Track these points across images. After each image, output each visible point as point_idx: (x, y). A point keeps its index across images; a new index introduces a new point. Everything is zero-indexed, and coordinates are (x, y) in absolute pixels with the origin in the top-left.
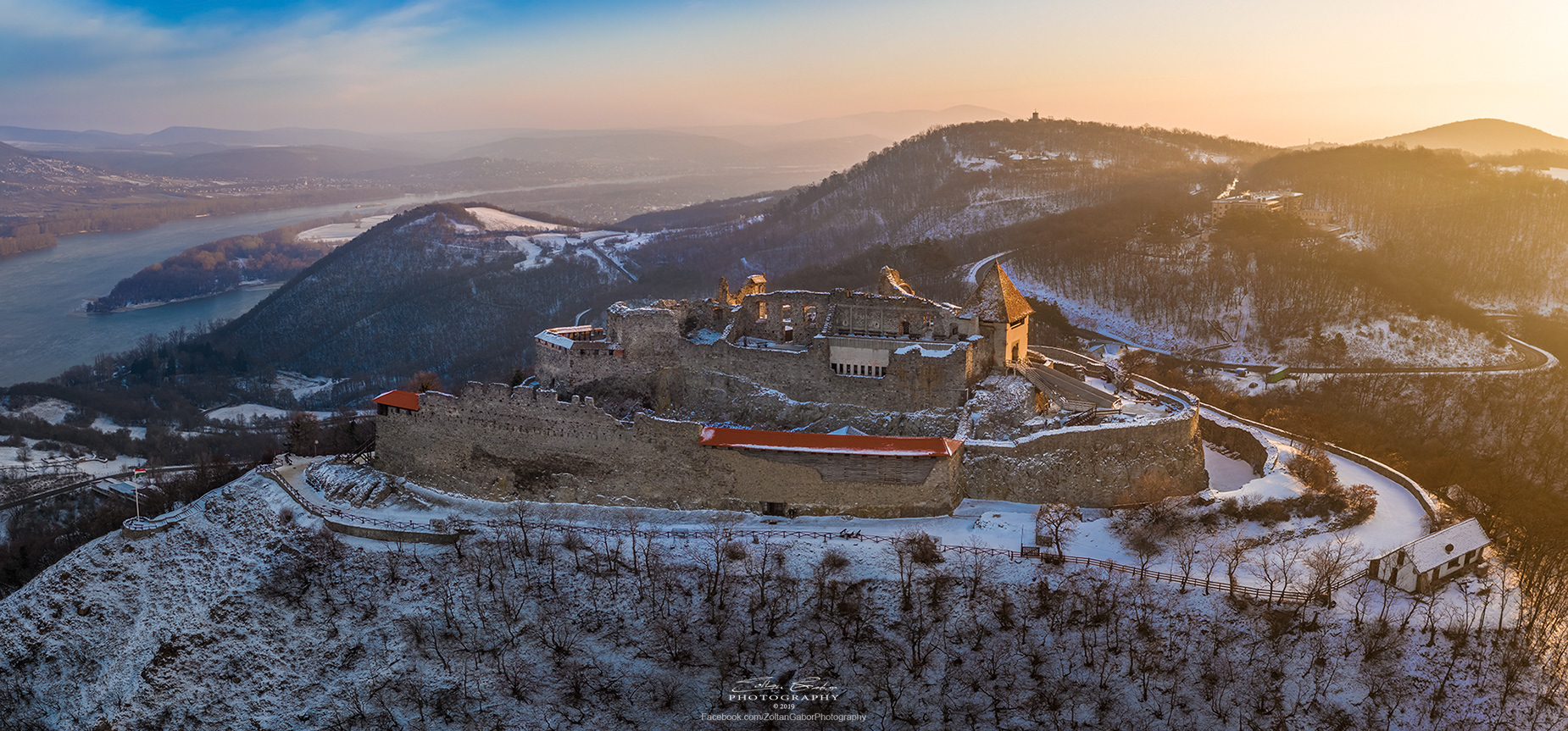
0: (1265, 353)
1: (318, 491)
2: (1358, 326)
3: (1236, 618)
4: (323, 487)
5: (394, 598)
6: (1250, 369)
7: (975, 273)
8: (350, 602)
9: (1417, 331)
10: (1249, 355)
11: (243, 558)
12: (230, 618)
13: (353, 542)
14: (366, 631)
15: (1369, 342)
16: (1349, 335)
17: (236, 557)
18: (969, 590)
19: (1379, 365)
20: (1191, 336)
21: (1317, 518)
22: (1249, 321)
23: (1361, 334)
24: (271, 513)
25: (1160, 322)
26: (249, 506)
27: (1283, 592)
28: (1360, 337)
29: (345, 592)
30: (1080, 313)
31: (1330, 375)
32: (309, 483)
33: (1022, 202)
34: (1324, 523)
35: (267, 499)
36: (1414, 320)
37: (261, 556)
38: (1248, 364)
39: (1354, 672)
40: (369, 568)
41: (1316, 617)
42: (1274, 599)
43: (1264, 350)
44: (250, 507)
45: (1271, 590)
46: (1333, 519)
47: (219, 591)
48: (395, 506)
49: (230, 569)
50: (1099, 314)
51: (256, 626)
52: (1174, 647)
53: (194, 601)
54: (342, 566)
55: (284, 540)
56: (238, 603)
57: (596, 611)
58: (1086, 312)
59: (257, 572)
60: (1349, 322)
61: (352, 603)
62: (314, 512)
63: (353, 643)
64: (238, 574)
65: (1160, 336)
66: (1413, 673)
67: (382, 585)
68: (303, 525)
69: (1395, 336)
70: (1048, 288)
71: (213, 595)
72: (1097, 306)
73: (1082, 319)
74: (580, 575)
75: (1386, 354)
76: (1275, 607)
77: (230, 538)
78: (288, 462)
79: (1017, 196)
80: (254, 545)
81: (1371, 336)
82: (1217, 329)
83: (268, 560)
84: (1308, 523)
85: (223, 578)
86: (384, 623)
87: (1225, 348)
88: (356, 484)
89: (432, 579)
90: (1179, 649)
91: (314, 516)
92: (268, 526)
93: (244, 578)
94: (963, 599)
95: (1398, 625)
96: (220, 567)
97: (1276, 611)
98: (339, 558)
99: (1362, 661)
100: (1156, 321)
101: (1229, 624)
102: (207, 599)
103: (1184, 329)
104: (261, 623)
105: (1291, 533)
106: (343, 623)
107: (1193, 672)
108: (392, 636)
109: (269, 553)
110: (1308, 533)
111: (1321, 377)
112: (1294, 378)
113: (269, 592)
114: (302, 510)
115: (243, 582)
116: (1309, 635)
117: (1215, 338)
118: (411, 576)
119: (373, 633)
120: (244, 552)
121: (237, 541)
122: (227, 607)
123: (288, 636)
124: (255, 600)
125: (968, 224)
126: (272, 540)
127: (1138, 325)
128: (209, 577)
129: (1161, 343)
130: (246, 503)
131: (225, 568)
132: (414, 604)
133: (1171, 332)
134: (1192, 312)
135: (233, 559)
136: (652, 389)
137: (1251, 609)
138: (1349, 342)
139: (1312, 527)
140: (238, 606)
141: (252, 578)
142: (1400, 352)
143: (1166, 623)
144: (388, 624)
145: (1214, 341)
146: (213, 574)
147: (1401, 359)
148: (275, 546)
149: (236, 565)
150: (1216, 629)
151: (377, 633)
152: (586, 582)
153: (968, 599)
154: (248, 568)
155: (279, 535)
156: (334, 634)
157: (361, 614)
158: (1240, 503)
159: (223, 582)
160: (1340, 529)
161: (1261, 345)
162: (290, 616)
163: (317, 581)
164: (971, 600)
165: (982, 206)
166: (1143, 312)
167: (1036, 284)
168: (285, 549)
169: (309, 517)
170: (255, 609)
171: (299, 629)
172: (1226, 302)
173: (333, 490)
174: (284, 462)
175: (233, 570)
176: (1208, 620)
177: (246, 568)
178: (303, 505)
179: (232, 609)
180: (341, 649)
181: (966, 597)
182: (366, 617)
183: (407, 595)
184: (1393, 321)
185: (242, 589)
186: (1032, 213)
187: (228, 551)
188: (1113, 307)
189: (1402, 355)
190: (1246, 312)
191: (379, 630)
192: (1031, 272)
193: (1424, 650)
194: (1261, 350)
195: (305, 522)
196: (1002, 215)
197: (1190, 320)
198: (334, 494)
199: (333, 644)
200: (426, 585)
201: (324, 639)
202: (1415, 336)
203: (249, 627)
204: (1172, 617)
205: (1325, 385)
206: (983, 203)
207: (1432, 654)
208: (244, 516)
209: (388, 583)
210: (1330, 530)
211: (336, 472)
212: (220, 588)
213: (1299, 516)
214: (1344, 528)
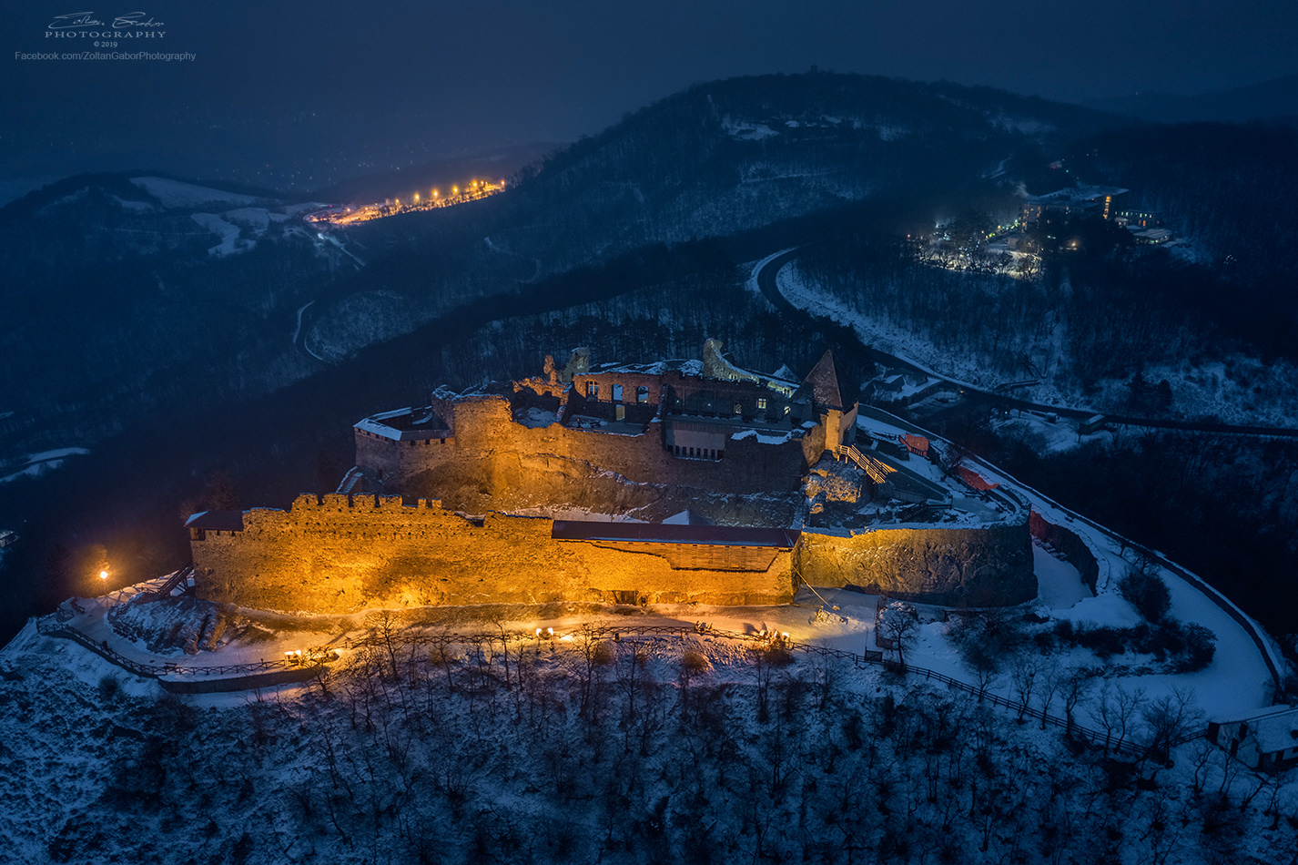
0: (1077, 395)
1: (134, 641)
2: (1188, 370)
3: (1072, 761)
4: (139, 635)
5: (267, 763)
6: (1062, 413)
7: (756, 277)
8: (220, 783)
9: (1260, 379)
10: (1060, 396)
11: (66, 759)
12: (79, 849)
13: (204, 701)
14: (247, 814)
15: (1199, 390)
16: (1176, 379)
17: (55, 760)
18: (819, 698)
19: (1211, 424)
20: (995, 368)
21: (1152, 656)
22: (1059, 354)
23: (1190, 378)
24: (84, 686)
25: (961, 349)
26: (46, 683)
27: (1121, 740)
28: (1189, 383)
29: (210, 770)
30: (874, 332)
31: (1153, 430)
32: (119, 633)
33: (800, 179)
34: (1159, 664)
35: (69, 667)
36: (1256, 363)
37: (90, 749)
38: (1059, 406)
39: (1191, 844)
40: (230, 732)
41: (1154, 775)
42: (1111, 746)
43: (1077, 391)
44: (48, 683)
45: (1109, 736)
46: (1169, 661)
47: (50, 816)
48: (235, 643)
49: (53, 780)
50: (895, 335)
51: (116, 849)
52: (1012, 787)
53: (17, 840)
54: (198, 737)
55: (115, 721)
56: (83, 825)
57: (480, 741)
58: (880, 331)
59: (92, 774)
60: (1177, 362)
61: (223, 783)
62: (144, 673)
63: (237, 835)
64: (69, 784)
65: (962, 366)
66: (1255, 854)
67: (249, 750)
68: (134, 694)
69: (1231, 384)
70: (839, 301)
71: (43, 824)
72: (892, 325)
73: (875, 338)
74: (455, 697)
75: (1219, 407)
76: (1112, 755)
77: (35, 734)
78: (78, 611)
79: (794, 172)
80: (73, 737)
81: (1202, 382)
82: (1025, 363)
83: (101, 753)
84: (1143, 660)
85: (48, 795)
86: (263, 799)
87: (1033, 385)
88: (183, 623)
89: (302, 729)
90: (1018, 790)
91: (143, 678)
92: (86, 705)
93: (78, 787)
94: (814, 710)
95: (1238, 803)
96: (36, 780)
97: (1113, 759)
98: (191, 727)
99: (1202, 832)
100: (958, 348)
101: (1065, 767)
102: (35, 831)
103: (988, 360)
104: (121, 843)
105: (1126, 668)
106: (220, 813)
107: (1032, 818)
108: (276, 813)
109: (100, 742)
110: (1142, 671)
111: (1141, 431)
112: (1111, 430)
113: (117, 797)
114: (124, 674)
115: (80, 794)
116: (1148, 794)
117: (1022, 373)
118: (279, 731)
119: (254, 815)
120: (62, 750)
121: (46, 735)
122: (71, 836)
123: (161, 850)
124: (102, 813)
125: (739, 205)
126: (98, 725)
127: (937, 351)
128: (25, 799)
129: (963, 374)
130: (40, 679)
131: (43, 779)
132: (290, 766)
133: (974, 361)
134: (997, 339)
135: (51, 765)
136: (487, 474)
137: (1088, 753)
138: (1175, 388)
139: (1147, 665)
140: (83, 829)
141: (86, 784)
142: (1237, 405)
143: (1004, 758)
144: (267, 799)
145: (1020, 377)
146: (29, 793)
147: (1237, 416)
148: (104, 732)
149: (59, 773)
150: (1053, 771)
151: (259, 814)
152: (463, 706)
153: (818, 709)
154: (78, 772)
155: (105, 715)
156: (212, 830)
157: (237, 795)
158: (1075, 627)
159: (49, 801)
160: (1176, 673)
161: (1073, 384)
162: (154, 822)
163: (174, 765)
164: (821, 710)
165: (755, 185)
166: (943, 338)
167: (825, 294)
168: (119, 732)
169: (138, 681)
170: (106, 827)
171: (170, 836)
172: (1035, 330)
173: (156, 637)
174: (75, 613)
175: (58, 780)
176: (1046, 759)
177: (76, 773)
178: (125, 667)
179: (78, 836)
180: (227, 847)
181: (816, 707)
182: (243, 797)
183: (279, 756)
184: (1230, 364)
185: (80, 804)
186: (811, 193)
187: (39, 754)
188: (910, 327)
189: (1239, 409)
190: (1057, 343)
191: (260, 809)
192: (819, 279)
193: (1267, 833)
194: (1073, 391)
195: (136, 689)
196: (777, 195)
197: (995, 349)
198: (158, 642)
199: (216, 843)
200: (297, 738)
201: (203, 841)
202: (1256, 386)
203: (106, 853)
204: (1010, 751)
205: (1146, 442)
206: (756, 180)
207: (1275, 838)
208: (43, 698)
209: (256, 745)
210: (1166, 672)
211: (152, 613)
212: (48, 810)
213: (1133, 651)
214: (1180, 673)
